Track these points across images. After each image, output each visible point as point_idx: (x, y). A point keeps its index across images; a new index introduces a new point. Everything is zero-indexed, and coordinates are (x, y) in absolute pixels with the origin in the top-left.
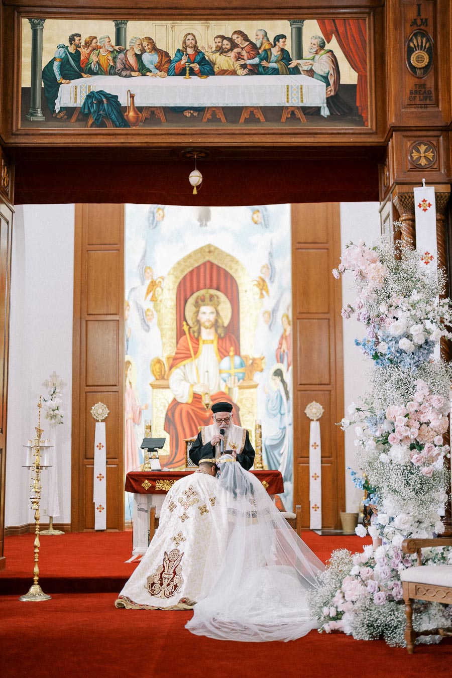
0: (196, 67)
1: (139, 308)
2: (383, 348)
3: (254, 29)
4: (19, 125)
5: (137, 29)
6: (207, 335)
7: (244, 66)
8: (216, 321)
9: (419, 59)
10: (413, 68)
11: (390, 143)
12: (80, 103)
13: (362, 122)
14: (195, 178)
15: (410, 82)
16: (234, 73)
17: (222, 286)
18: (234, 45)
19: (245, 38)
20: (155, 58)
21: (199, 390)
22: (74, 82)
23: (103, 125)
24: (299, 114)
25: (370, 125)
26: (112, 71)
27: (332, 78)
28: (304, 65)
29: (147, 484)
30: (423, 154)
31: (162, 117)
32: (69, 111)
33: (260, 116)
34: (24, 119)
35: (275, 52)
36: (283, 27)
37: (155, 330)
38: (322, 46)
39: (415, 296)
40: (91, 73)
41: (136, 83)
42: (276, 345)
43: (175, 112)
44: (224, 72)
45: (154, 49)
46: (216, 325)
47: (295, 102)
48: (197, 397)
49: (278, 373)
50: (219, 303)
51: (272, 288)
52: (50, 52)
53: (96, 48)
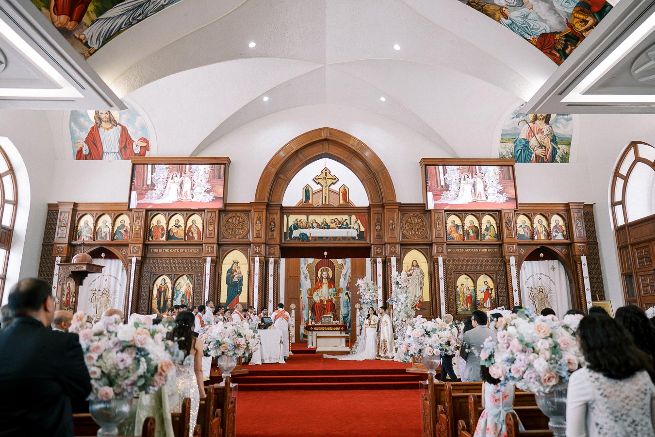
0: (326, 227)
1: (304, 273)
2: (364, 301)
3: (340, 217)
4: (283, 241)
5: (311, 218)
6: (325, 281)
7: (337, 227)
8: (328, 277)
9: (378, 228)
10: (377, 230)
11: (372, 247)
12: (298, 236)
13: (366, 240)
14: (326, 253)
15: (376, 233)
16: (335, 228)
17: (330, 266)
18: (335, 222)
19: (338, 220)
20: (316, 225)
21: (322, 298)
22: (297, 230)
23: (304, 241)
24: (350, 238)
25: (368, 241)
26: (306, 228)
27: (358, 230)
28: (352, 226)
29: (312, 328)
30: (379, 251)
31: (318, 238)
32: (295, 238)
33: (341, 239)
34: (285, 239)
35: (345, 223)
36: (347, 217)
37: (309, 280)
38: (356, 222)
39: (371, 291)
40: (301, 228)
41: (312, 230)
42: (346, 285)
43: (321, 238)
44: (332, 228)
45: (316, 222)
46: (327, 278)
47: (350, 236)
48: (322, 301)
49: (347, 294)
50: (328, 271)
51: (345, 267)
52: (291, 223)
53: (302, 222)
